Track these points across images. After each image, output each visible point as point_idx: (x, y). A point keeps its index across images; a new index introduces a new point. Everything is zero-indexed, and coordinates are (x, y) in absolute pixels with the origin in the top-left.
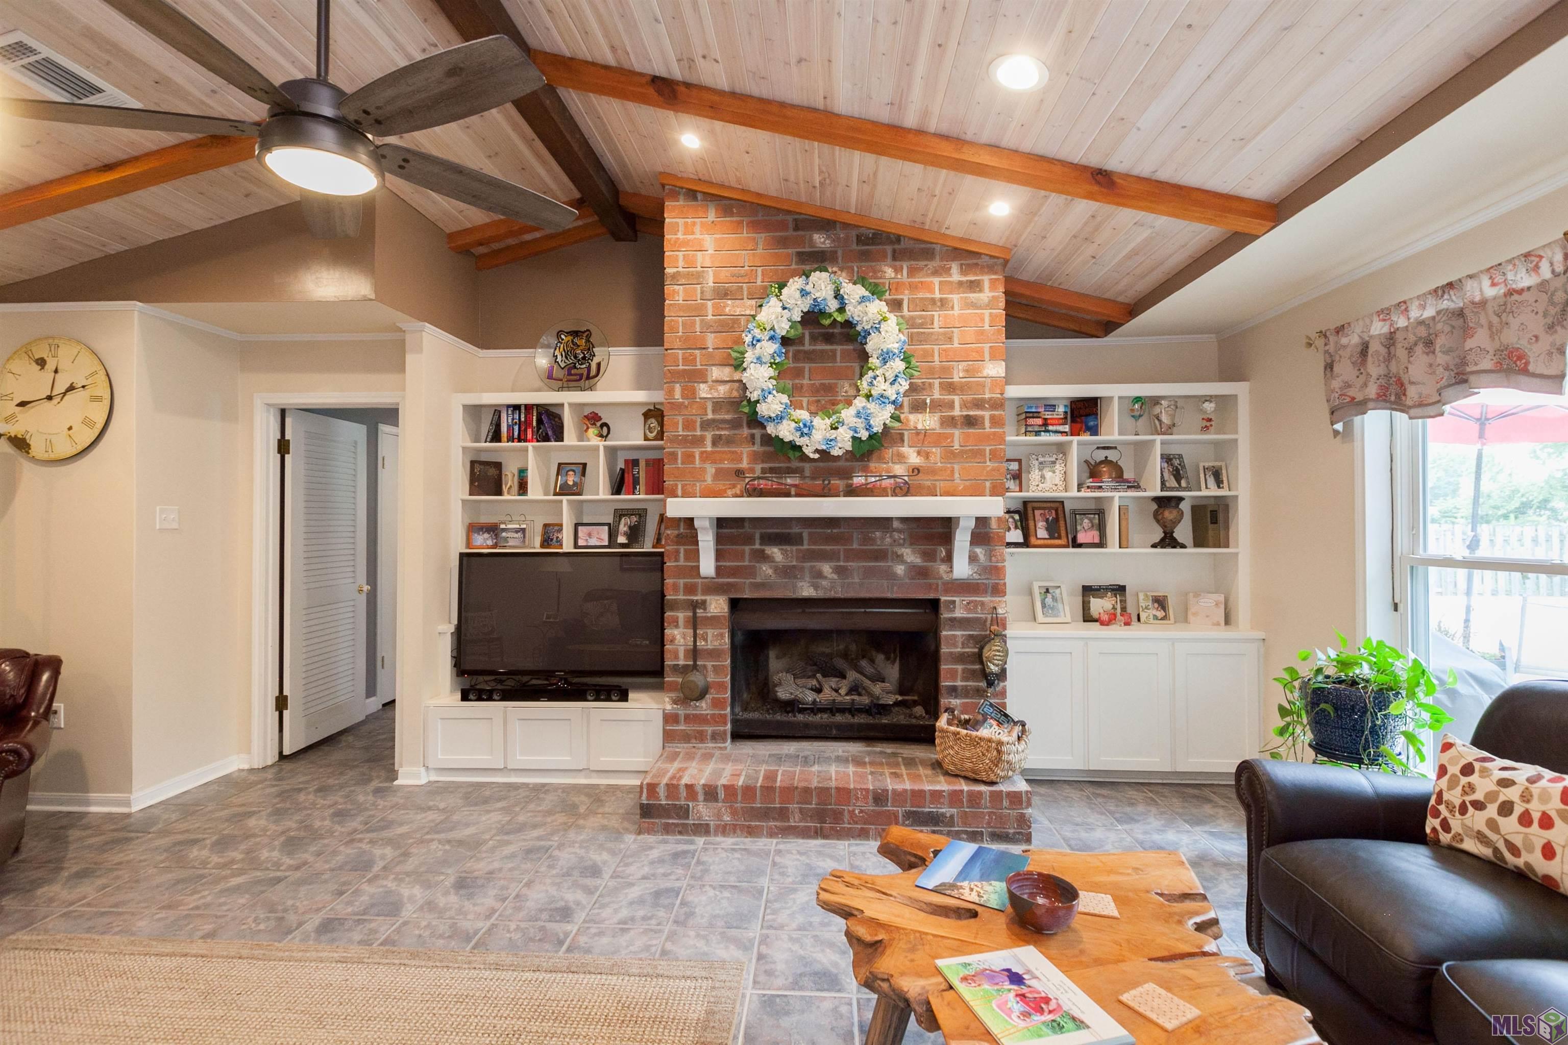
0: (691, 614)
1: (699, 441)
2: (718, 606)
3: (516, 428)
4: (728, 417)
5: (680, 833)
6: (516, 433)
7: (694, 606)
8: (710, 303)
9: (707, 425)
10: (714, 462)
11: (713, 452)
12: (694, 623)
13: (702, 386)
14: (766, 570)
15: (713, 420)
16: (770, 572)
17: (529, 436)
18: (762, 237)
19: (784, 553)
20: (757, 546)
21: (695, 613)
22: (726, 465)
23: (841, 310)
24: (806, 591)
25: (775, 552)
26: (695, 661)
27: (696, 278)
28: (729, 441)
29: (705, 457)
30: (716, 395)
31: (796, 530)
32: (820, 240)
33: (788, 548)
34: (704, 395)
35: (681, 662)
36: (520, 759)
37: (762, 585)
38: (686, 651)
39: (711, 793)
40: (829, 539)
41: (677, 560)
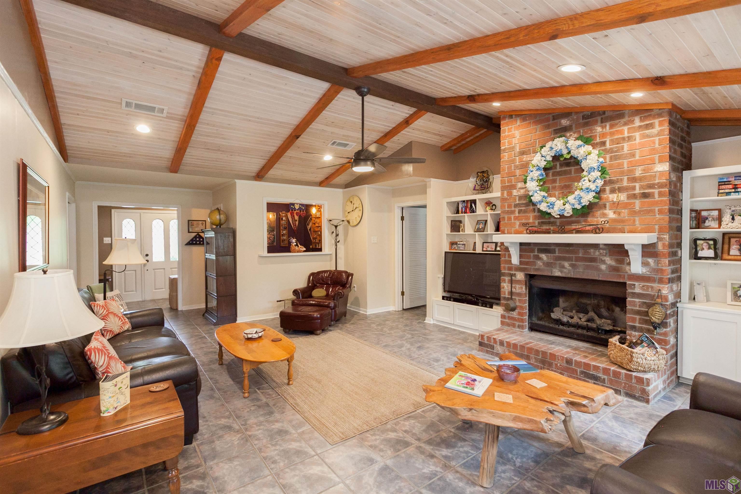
0: (510, 278)
1: (513, 212)
2: (520, 276)
3: (464, 208)
4: (524, 202)
5: (491, 354)
6: (464, 211)
7: (512, 275)
8: (517, 158)
9: (516, 206)
10: (519, 220)
11: (518, 216)
12: (511, 282)
13: (514, 191)
14: (539, 263)
15: (519, 204)
16: (541, 264)
17: (468, 211)
18: (539, 127)
19: (547, 256)
20: (536, 254)
21: (512, 278)
22: (524, 221)
23: (569, 153)
24: (557, 273)
25: (543, 256)
26: (511, 296)
27: (512, 149)
28: (525, 212)
29: (516, 218)
30: (520, 194)
31: (552, 247)
32: (565, 122)
33: (549, 255)
34: (515, 194)
35: (507, 296)
36: (458, 322)
37: (538, 270)
38: (508, 292)
39: (502, 343)
40: (568, 252)
41: (505, 257)
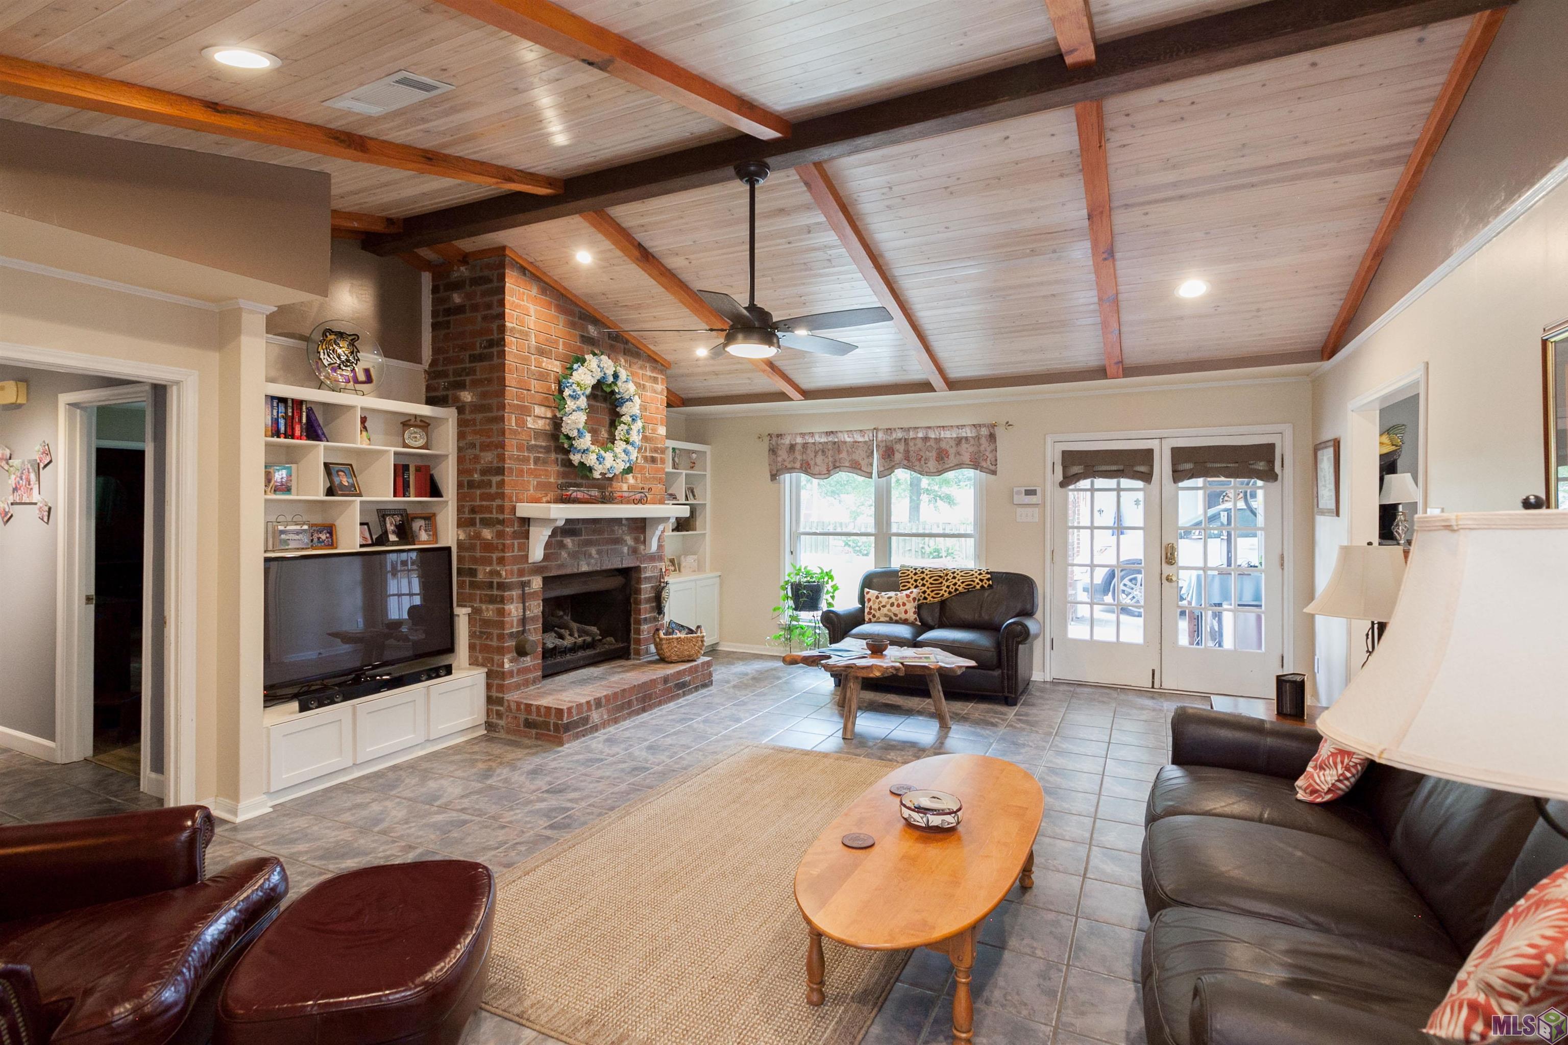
0: (520, 592)
1: (526, 460)
2: (537, 583)
3: (282, 422)
4: (544, 444)
5: (584, 736)
6: (282, 429)
7: (523, 585)
8: (533, 357)
9: (530, 448)
10: (536, 476)
11: (535, 469)
12: (523, 599)
13: (529, 418)
14: (564, 554)
15: (536, 446)
16: (566, 556)
17: (298, 433)
18: (562, 318)
19: (573, 541)
20: (559, 538)
21: (523, 591)
22: (543, 479)
23: (614, 383)
24: (584, 568)
25: (568, 541)
26: (524, 626)
27: (525, 335)
28: (545, 462)
29: (530, 472)
30: (537, 427)
31: (580, 526)
32: (592, 331)
33: (576, 538)
34: (529, 426)
35: (514, 630)
37: (561, 566)
38: (518, 620)
39: (598, 703)
40: (594, 532)
41: (513, 551)
